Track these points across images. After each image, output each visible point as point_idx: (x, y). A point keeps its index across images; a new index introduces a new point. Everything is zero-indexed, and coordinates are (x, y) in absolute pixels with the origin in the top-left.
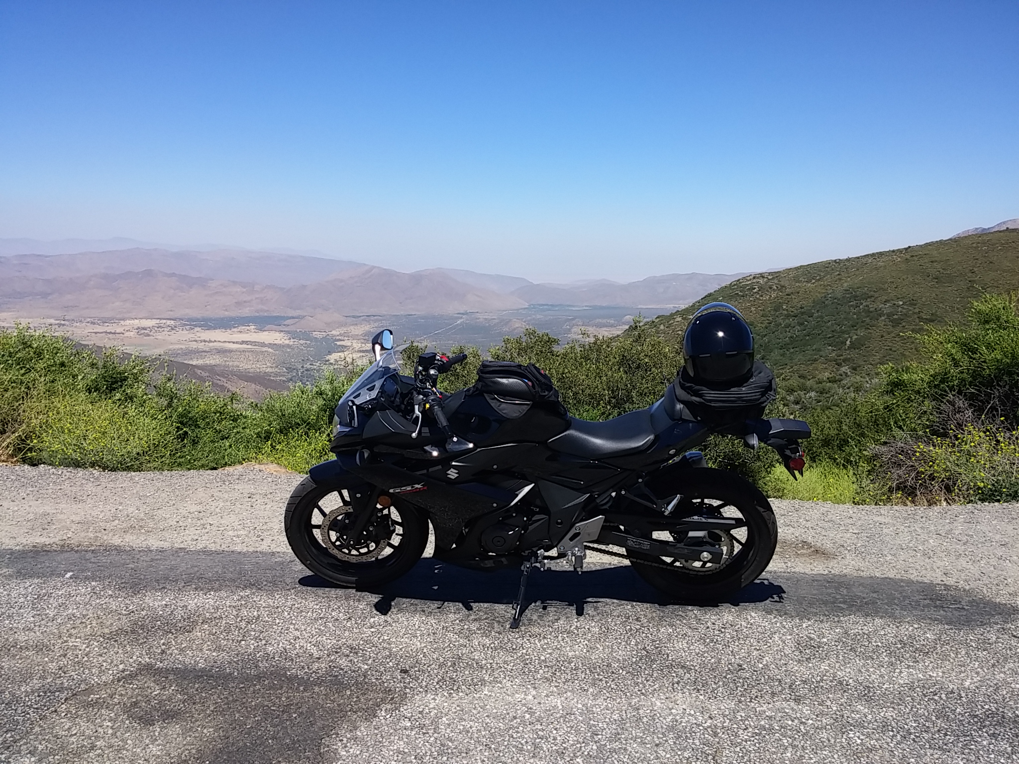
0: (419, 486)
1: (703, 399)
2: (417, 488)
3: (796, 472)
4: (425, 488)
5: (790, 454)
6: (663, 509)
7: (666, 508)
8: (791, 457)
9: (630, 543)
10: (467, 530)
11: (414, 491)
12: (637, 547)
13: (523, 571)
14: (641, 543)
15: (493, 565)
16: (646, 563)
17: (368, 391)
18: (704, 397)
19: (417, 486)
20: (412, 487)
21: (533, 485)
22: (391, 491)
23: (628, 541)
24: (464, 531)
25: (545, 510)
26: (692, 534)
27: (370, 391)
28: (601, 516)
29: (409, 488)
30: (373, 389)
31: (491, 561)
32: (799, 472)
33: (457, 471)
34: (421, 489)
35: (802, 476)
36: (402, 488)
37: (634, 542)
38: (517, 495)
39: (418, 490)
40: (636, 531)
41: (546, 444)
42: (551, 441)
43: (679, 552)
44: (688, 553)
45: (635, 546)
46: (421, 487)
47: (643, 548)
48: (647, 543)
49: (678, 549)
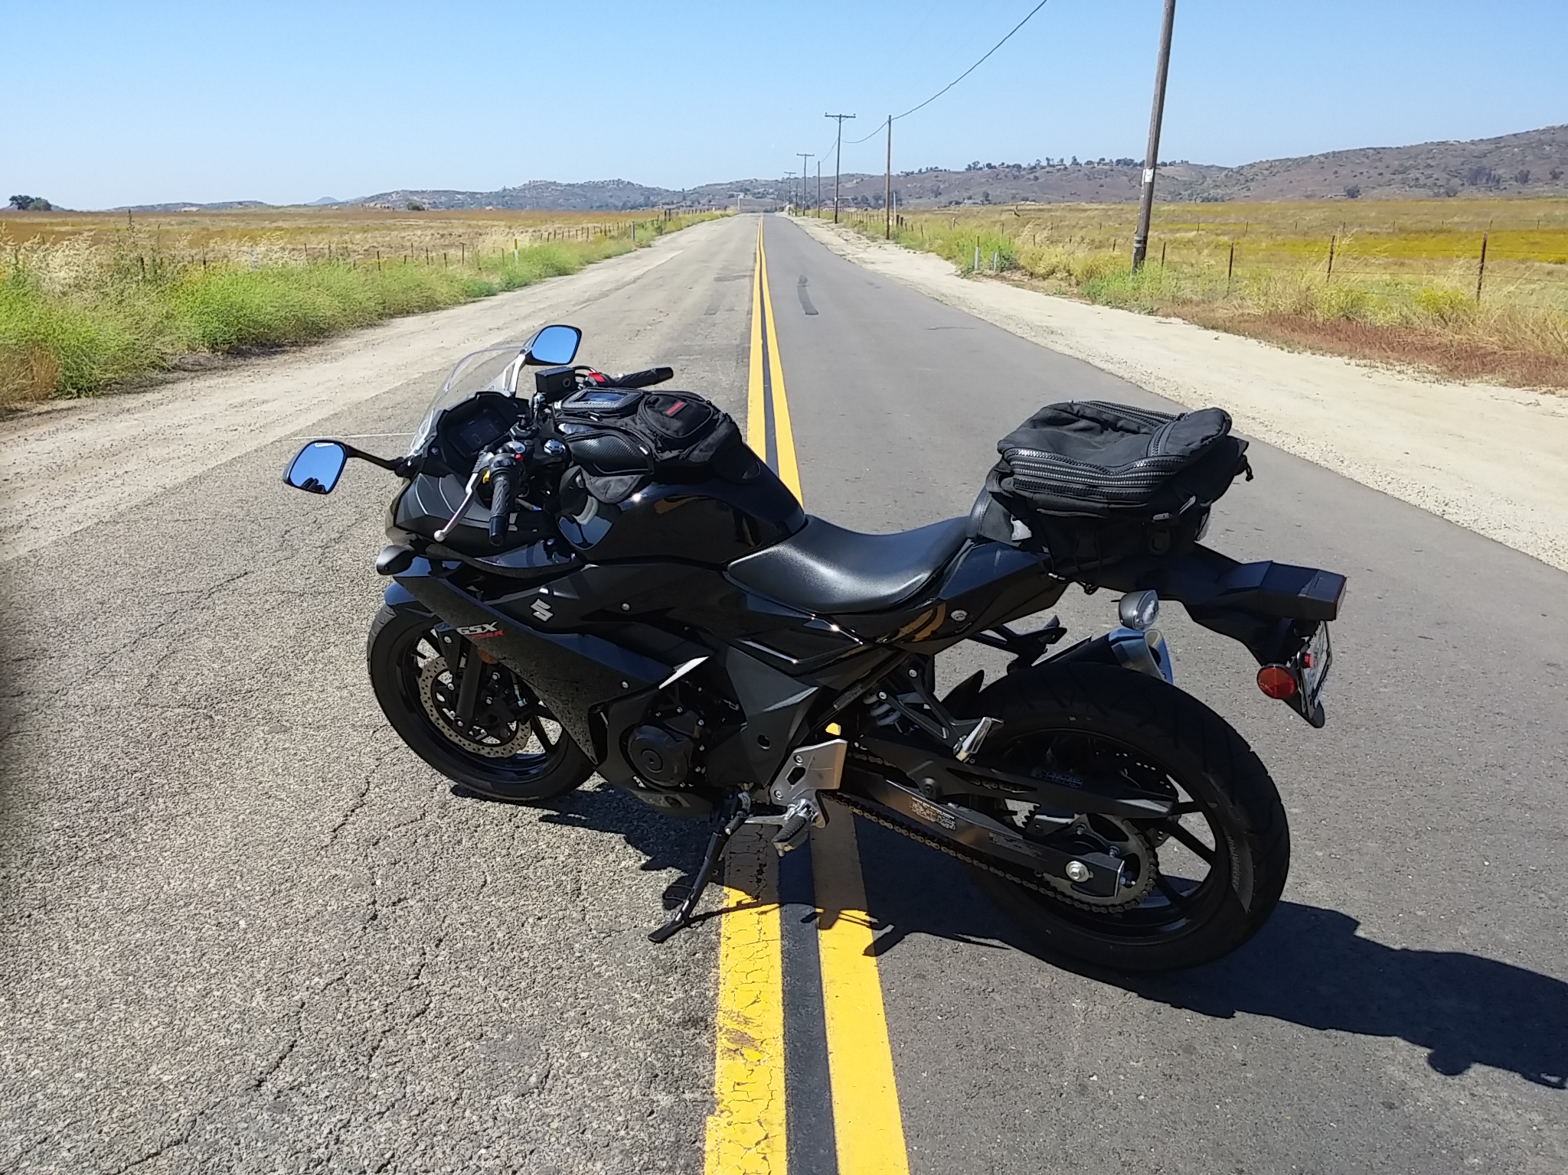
0: (492, 628)
1: (1014, 480)
2: (489, 631)
4: (503, 632)
6: (956, 747)
7: (960, 746)
9: (918, 809)
11: (486, 635)
12: (932, 820)
14: (938, 814)
18: (1014, 476)
19: (487, 626)
20: (483, 629)
22: (460, 632)
23: (915, 805)
28: (838, 741)
29: (479, 630)
34: (497, 633)
36: (470, 629)
37: (925, 809)
39: (491, 635)
40: (928, 785)
41: (726, 570)
42: (735, 565)
43: (1016, 849)
44: (1038, 855)
45: (928, 818)
46: (495, 629)
47: (943, 825)
48: (950, 816)
49: (1014, 843)
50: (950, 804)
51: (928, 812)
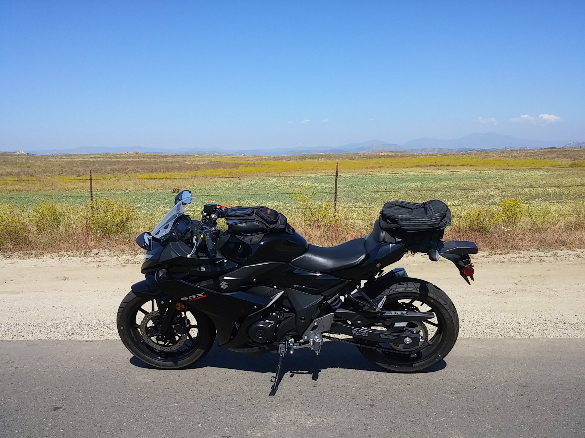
0: (201, 295)
1: (398, 224)
2: (200, 296)
3: (469, 278)
4: (205, 296)
5: (464, 265)
6: (375, 307)
7: (377, 306)
8: (464, 267)
9: (354, 332)
10: (239, 326)
11: (198, 298)
12: (359, 335)
13: (280, 354)
14: (361, 332)
15: (259, 350)
16: (367, 347)
17: (164, 229)
18: (398, 223)
19: (199, 295)
20: (196, 296)
21: (283, 292)
22: (182, 299)
23: (353, 331)
24: (237, 327)
25: (292, 310)
26: (397, 325)
27: (166, 229)
28: (331, 313)
29: (194, 297)
30: (167, 228)
31: (257, 348)
32: (471, 278)
33: (227, 283)
34: (203, 297)
35: (473, 281)
36: (190, 297)
37: (356, 332)
38: (272, 300)
39: (200, 298)
40: (359, 323)
41: (290, 263)
42: (294, 261)
43: (388, 338)
44: (395, 338)
45: (358, 334)
46: (202, 295)
47: (363, 335)
48: (366, 332)
49: (388, 336)
50: (363, 328)
51: (358, 332)
